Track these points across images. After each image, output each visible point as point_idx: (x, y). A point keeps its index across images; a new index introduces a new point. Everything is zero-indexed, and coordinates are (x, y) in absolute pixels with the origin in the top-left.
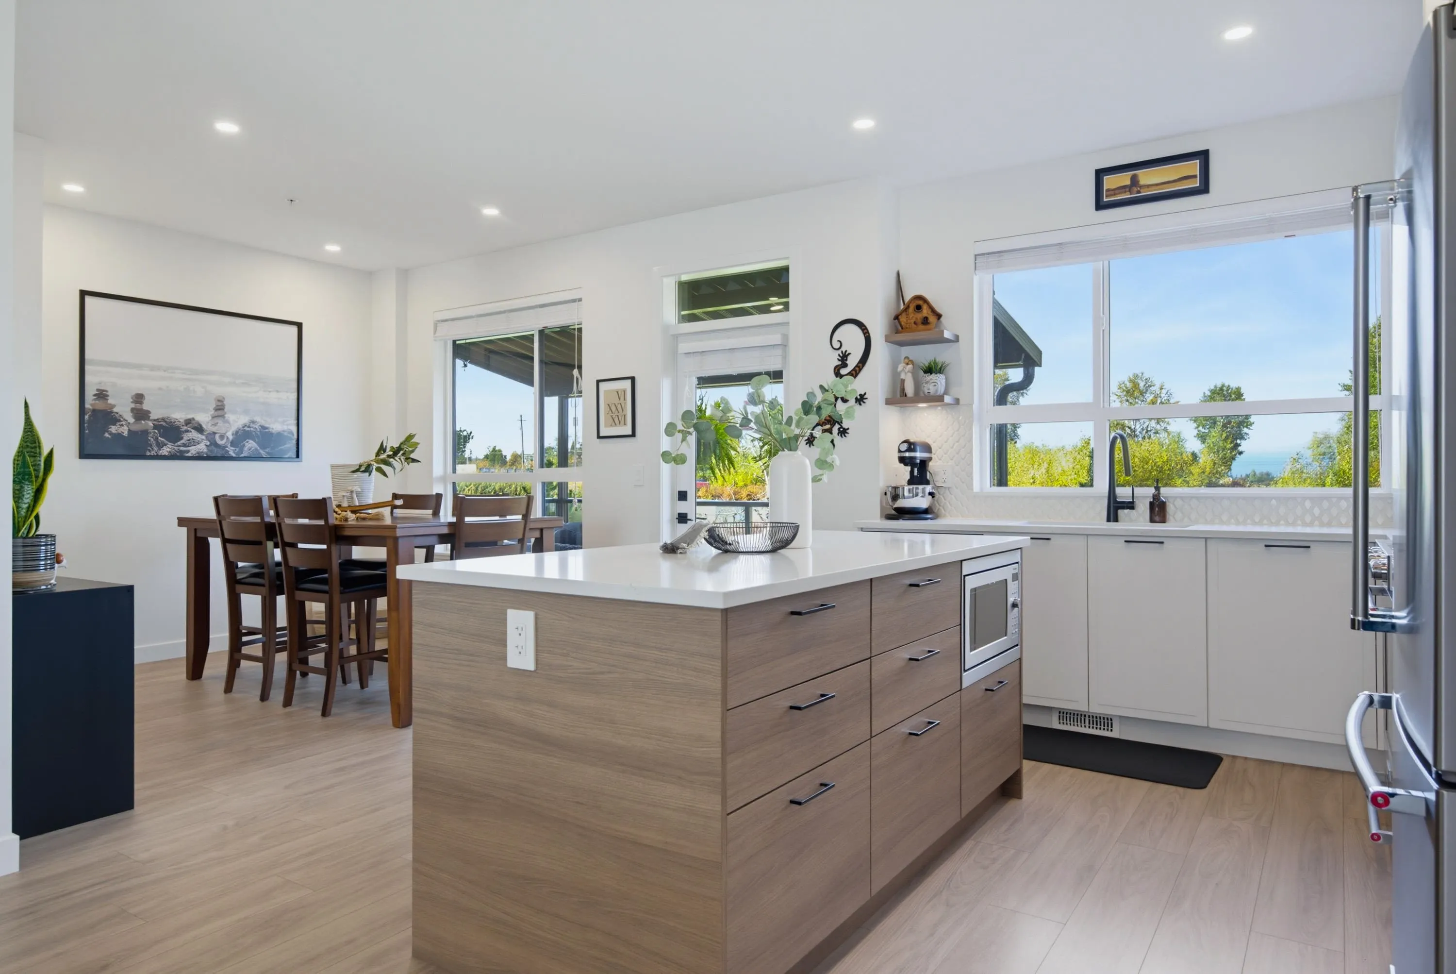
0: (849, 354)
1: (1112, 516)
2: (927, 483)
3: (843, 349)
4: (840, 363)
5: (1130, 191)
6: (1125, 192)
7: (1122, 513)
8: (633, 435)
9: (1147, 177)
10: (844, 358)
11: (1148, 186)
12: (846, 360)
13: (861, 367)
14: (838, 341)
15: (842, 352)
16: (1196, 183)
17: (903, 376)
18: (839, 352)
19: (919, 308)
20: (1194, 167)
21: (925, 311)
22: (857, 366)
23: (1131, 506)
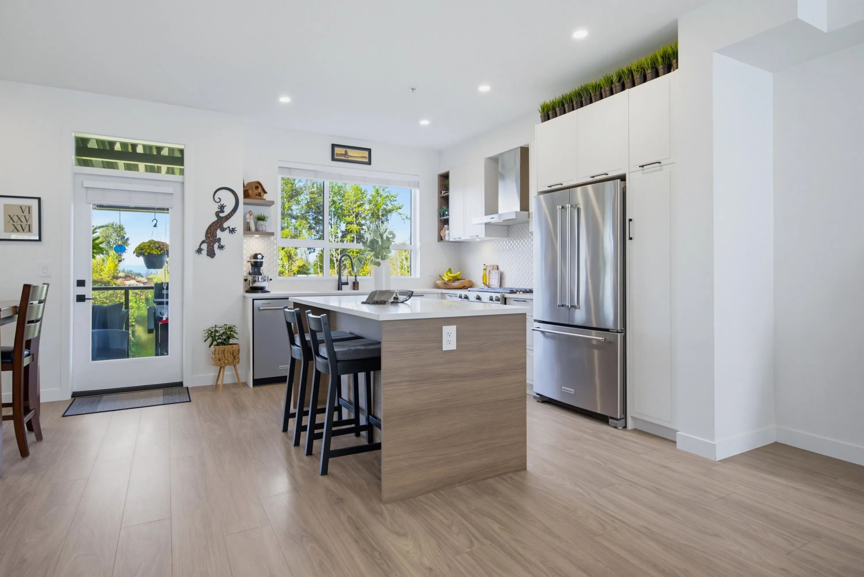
0: (225, 206)
1: (339, 288)
2: (261, 274)
3: (222, 203)
4: (219, 210)
5: (344, 156)
6: (343, 156)
7: (343, 286)
8: (40, 240)
9: (351, 152)
10: (222, 208)
11: (351, 156)
12: (224, 209)
13: (233, 214)
14: (219, 198)
15: (221, 204)
16: (367, 160)
17: (248, 220)
18: (219, 204)
19: (257, 188)
20: (366, 154)
21: (260, 190)
22: (230, 213)
23: (347, 284)
